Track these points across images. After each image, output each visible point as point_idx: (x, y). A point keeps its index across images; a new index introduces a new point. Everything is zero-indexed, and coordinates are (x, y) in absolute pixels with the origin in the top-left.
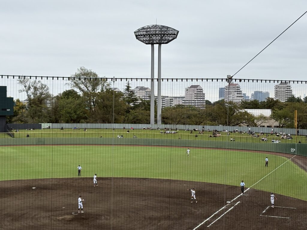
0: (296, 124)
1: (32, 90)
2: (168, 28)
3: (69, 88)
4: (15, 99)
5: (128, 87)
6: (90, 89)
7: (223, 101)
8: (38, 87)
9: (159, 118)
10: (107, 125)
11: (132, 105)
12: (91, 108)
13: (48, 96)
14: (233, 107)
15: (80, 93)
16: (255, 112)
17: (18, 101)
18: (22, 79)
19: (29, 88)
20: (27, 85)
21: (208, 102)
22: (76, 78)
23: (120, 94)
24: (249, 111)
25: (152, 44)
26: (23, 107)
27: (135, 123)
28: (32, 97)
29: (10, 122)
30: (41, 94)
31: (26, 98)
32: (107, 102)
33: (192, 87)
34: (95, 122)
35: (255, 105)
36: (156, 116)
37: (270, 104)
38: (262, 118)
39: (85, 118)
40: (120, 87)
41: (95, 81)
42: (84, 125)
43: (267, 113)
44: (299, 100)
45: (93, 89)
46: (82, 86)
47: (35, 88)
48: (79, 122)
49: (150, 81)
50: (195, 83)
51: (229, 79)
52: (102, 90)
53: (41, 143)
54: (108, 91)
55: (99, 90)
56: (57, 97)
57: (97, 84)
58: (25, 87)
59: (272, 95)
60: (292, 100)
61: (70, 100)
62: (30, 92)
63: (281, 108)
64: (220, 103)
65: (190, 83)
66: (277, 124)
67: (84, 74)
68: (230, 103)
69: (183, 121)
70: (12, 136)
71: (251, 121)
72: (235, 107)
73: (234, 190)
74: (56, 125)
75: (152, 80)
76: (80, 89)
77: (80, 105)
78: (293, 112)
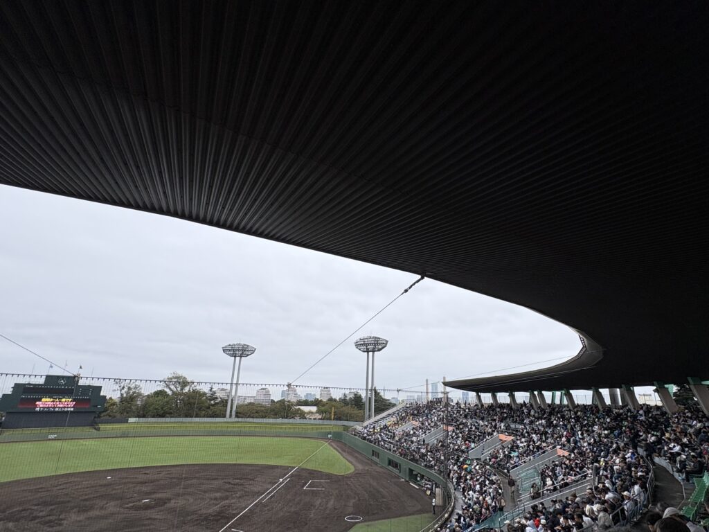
0: (333, 417)
1: (126, 389)
2: (248, 346)
3: (160, 388)
4: (108, 397)
5: (212, 388)
6: (179, 389)
7: (284, 400)
8: (132, 387)
9: (234, 413)
10: (189, 419)
11: (212, 402)
12: (177, 405)
13: (140, 395)
14: (290, 404)
15: (169, 392)
16: (306, 409)
17: (111, 398)
18: (118, 381)
19: (123, 388)
20: (122, 385)
21: (273, 401)
22: (168, 382)
23: (205, 394)
24: (302, 408)
25: (235, 357)
26: (114, 404)
27: (213, 417)
28: (125, 395)
29: (99, 417)
30: (134, 393)
31: (119, 395)
32: (191, 400)
33: (262, 389)
34: (179, 416)
35: (306, 403)
36: (231, 412)
37: (316, 403)
38: (310, 413)
39: (171, 413)
40: (205, 389)
41: (185, 383)
42: (168, 419)
43: (314, 409)
44: (335, 400)
45: (182, 389)
46: (172, 387)
47: (129, 388)
48: (163, 417)
49: (229, 385)
50: (264, 387)
51: (289, 385)
52: (189, 391)
53: (124, 435)
54: (194, 391)
55: (186, 390)
56: (148, 396)
57: (186, 386)
58: (120, 387)
59: (318, 397)
60: (331, 400)
61: (160, 398)
62: (123, 391)
63: (323, 406)
64: (282, 402)
65: (260, 387)
66: (320, 417)
67: (176, 378)
68: (289, 401)
69: (252, 415)
70: (98, 429)
71: (302, 415)
72: (292, 405)
73: (287, 469)
74: (142, 420)
75: (231, 384)
76: (170, 389)
77: (167, 402)
78: (331, 408)
